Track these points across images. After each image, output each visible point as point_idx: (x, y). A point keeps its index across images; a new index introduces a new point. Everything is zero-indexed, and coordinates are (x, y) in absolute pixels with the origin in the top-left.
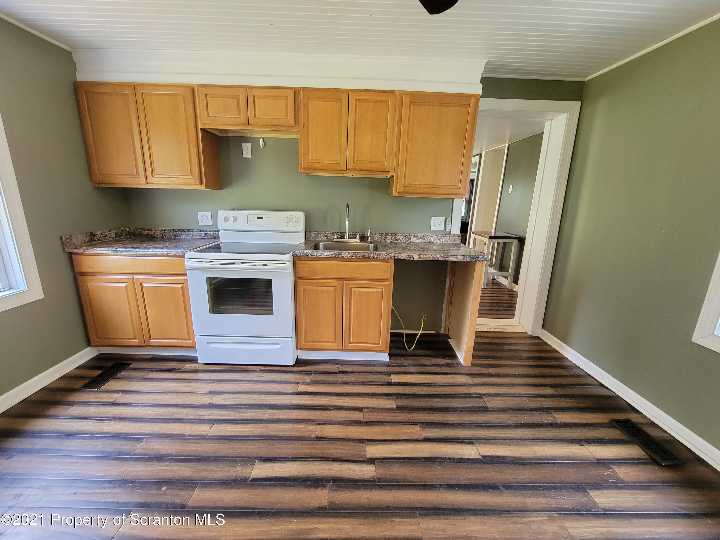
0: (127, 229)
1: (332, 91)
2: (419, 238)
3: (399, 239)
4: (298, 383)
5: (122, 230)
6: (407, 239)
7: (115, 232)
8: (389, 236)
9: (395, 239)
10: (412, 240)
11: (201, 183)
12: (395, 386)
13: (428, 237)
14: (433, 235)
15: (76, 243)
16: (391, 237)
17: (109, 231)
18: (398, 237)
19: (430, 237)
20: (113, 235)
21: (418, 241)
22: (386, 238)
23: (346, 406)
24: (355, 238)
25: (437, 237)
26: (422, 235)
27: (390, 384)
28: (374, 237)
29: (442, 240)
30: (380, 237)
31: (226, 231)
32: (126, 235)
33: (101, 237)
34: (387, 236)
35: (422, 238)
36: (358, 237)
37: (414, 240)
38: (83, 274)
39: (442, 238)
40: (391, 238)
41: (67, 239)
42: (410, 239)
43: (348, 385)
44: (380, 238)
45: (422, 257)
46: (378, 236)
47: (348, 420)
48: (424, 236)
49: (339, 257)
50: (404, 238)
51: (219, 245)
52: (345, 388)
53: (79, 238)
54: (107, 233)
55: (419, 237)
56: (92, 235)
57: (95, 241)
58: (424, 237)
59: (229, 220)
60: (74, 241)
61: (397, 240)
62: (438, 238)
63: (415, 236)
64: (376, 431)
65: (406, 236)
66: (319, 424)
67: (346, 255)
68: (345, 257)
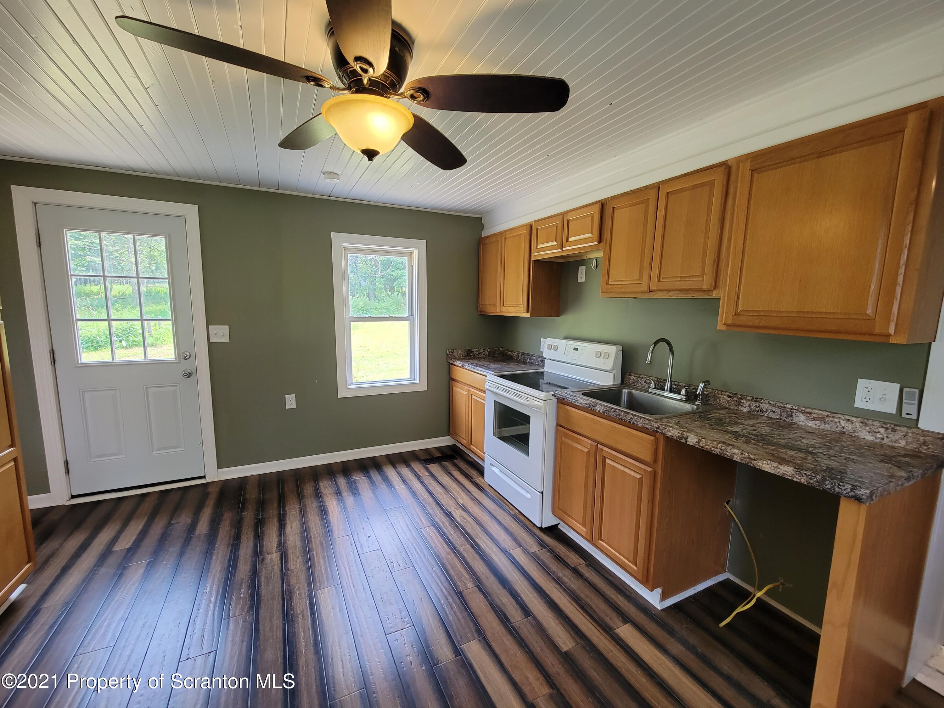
0: (501, 349)
1: (641, 190)
2: (814, 419)
3: (767, 410)
4: (520, 546)
5: (496, 350)
6: (784, 414)
7: (489, 350)
8: (745, 401)
9: (757, 409)
10: (795, 419)
11: (528, 312)
12: (606, 636)
13: (837, 421)
14: (855, 419)
15: (456, 356)
16: (749, 402)
17: (484, 349)
18: (765, 406)
19: (842, 422)
20: (487, 353)
21: (811, 424)
22: (739, 404)
23: (521, 598)
24: (679, 393)
25: (866, 425)
26: (825, 414)
27: (608, 630)
28: (717, 396)
29: (879, 436)
30: (729, 399)
31: (550, 359)
32: (499, 354)
33: (476, 353)
34: (742, 401)
35: (822, 419)
36: (683, 392)
37: (800, 419)
38: (454, 380)
39: (882, 430)
40: (750, 406)
41: (450, 352)
42: (792, 416)
43: (558, 586)
44: (728, 401)
45: (701, 444)
46: (725, 397)
47: (503, 608)
48: (828, 416)
49: (591, 409)
50: (778, 411)
51: (543, 373)
52: (551, 585)
53: (459, 352)
54: (482, 351)
55: (815, 416)
56: (470, 351)
57: (471, 356)
58: (827, 419)
59: (558, 349)
60: (455, 354)
61: (762, 411)
62: (867, 428)
63: (803, 412)
64: (505, 641)
65: (783, 409)
66: (478, 586)
67: (599, 409)
68: (597, 411)
